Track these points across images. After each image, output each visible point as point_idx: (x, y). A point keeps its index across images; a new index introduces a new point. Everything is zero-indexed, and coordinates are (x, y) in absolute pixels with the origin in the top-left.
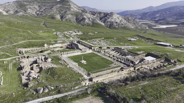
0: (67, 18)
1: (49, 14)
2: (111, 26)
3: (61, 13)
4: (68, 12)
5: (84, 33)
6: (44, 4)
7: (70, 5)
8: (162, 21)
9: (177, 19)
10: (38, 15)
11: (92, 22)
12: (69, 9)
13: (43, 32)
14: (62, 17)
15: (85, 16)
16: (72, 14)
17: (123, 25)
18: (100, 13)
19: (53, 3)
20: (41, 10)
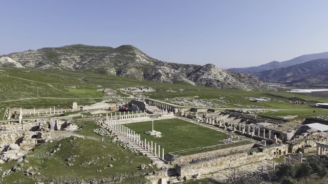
0: (128, 73)
1: (96, 66)
3: (117, 66)
4: (131, 64)
5: (157, 90)
6: (90, 54)
7: (135, 54)
8: (299, 84)
10: (78, 69)
11: (173, 80)
12: (133, 59)
13: (77, 88)
14: (119, 72)
15: (160, 71)
16: (137, 68)
17: (230, 85)
18: (187, 66)
19: (105, 51)
20: (84, 62)
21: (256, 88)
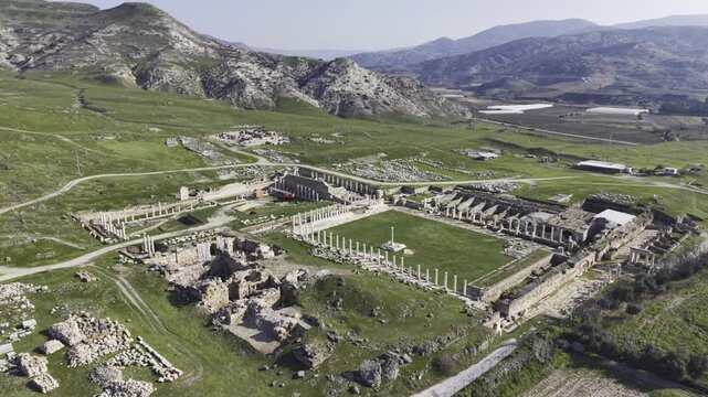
0: (166, 79)
1: (79, 61)
2: (346, 108)
3: (133, 60)
4: (165, 57)
5: (291, 139)
6: (40, 22)
7: (167, 29)
8: (496, 91)
9: (542, 82)
10: (27, 67)
11: (273, 97)
12: (166, 43)
13: (121, 140)
14: (142, 78)
15: (238, 73)
16: (181, 64)
17: (388, 104)
18: (294, 61)
19: (80, 16)
20: (32, 47)
21: (434, 110)
